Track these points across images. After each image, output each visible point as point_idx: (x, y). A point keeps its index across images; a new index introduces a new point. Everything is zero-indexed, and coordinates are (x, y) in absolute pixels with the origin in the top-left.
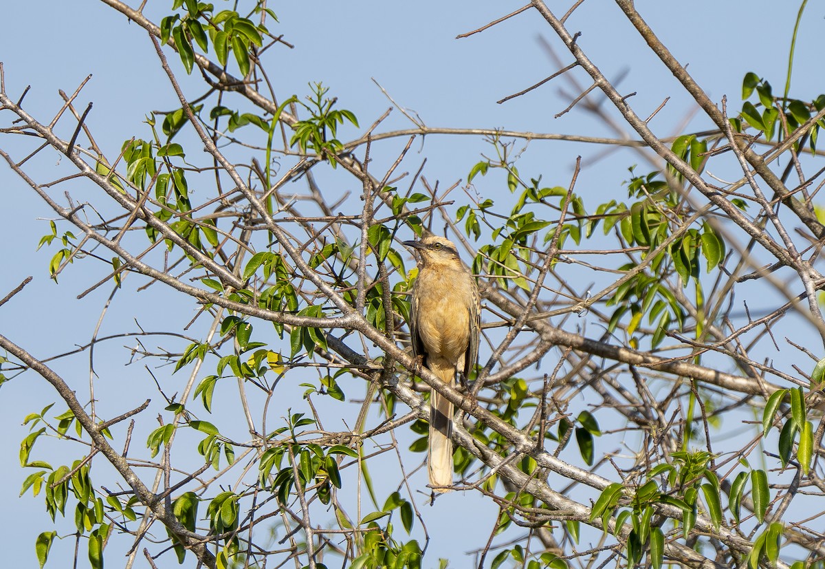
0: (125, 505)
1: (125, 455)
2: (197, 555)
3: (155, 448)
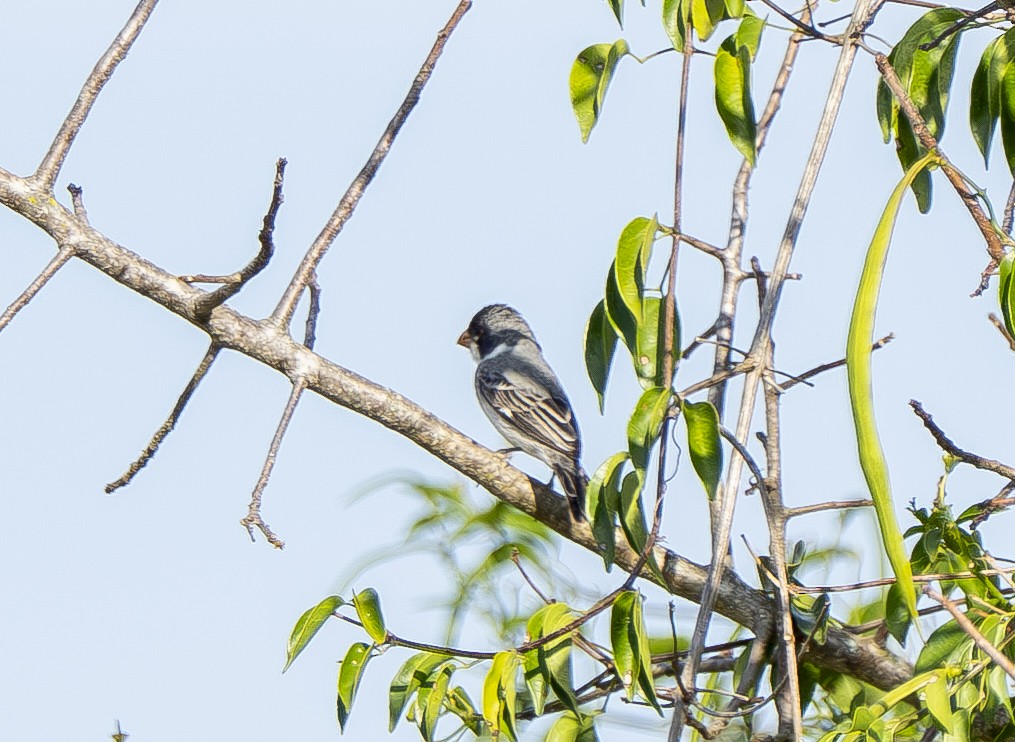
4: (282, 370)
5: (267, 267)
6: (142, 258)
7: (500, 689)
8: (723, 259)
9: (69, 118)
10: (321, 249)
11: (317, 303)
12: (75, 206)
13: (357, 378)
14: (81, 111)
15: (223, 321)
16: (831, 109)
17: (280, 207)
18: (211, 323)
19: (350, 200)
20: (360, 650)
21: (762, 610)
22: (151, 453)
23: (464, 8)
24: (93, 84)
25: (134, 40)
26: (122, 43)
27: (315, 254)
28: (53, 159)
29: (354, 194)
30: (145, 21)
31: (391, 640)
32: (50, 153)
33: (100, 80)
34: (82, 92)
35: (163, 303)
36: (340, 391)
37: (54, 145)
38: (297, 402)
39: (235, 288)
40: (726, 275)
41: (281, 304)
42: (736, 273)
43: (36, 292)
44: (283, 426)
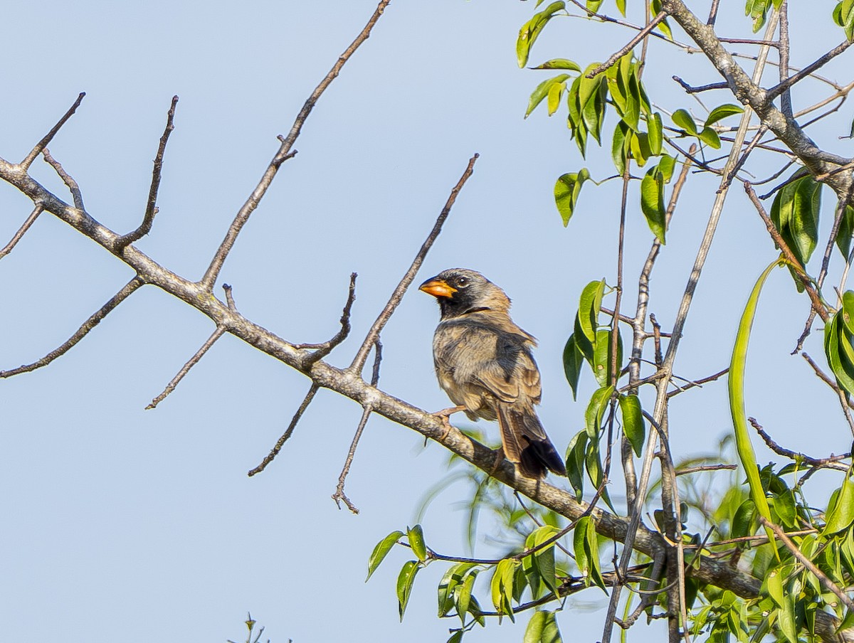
0: (703, 124)
1: (712, 21)
2: (838, 192)
3: (760, 15)
4: (358, 400)
5: (346, 339)
6: (269, 332)
7: (501, 586)
8: (633, 325)
9: (222, 245)
10: (381, 324)
11: (380, 354)
12: (228, 298)
13: (405, 404)
14: (229, 241)
15: (320, 370)
16: (715, 214)
17: (354, 302)
18: (312, 372)
19: (398, 293)
20: (411, 566)
21: (659, 546)
22: (276, 451)
23: (468, 174)
24: (237, 224)
25: (262, 196)
26: (255, 198)
27: (377, 328)
28: (212, 271)
29: (401, 290)
30: (269, 184)
31: (434, 556)
32: (211, 267)
33: (241, 221)
34: (230, 229)
35: (282, 359)
36: (393, 412)
37: (214, 262)
38: (366, 420)
39: (327, 351)
40: (635, 335)
41: (356, 359)
42: (642, 334)
43: (202, 354)
44: (358, 435)
